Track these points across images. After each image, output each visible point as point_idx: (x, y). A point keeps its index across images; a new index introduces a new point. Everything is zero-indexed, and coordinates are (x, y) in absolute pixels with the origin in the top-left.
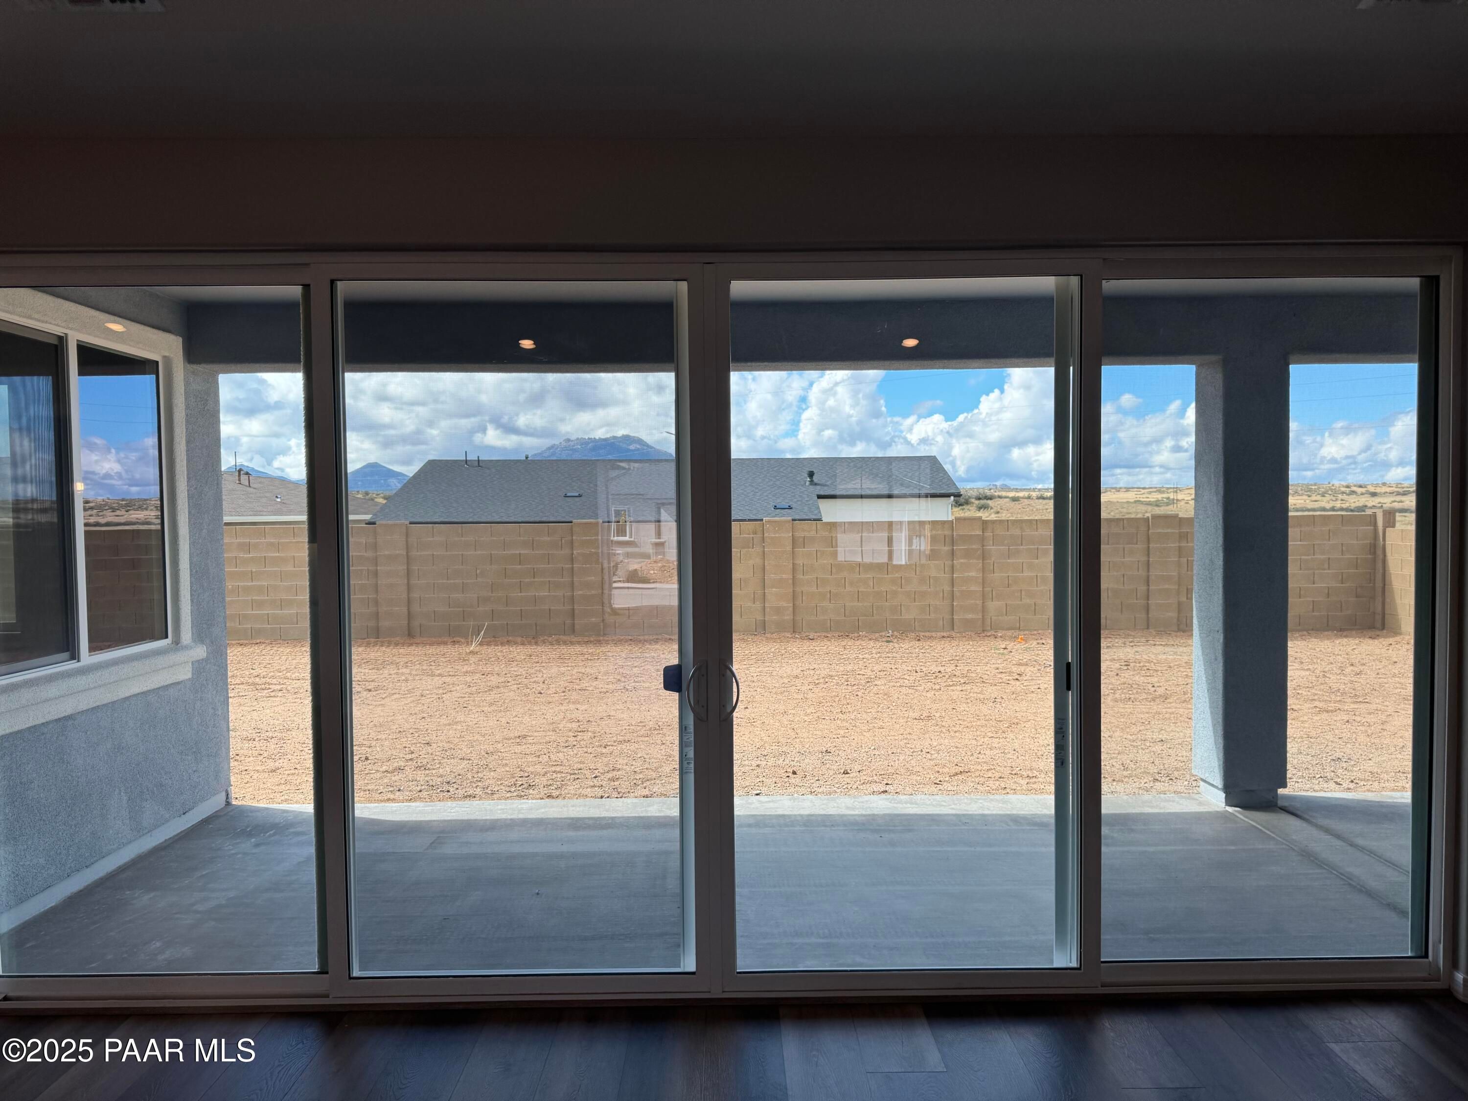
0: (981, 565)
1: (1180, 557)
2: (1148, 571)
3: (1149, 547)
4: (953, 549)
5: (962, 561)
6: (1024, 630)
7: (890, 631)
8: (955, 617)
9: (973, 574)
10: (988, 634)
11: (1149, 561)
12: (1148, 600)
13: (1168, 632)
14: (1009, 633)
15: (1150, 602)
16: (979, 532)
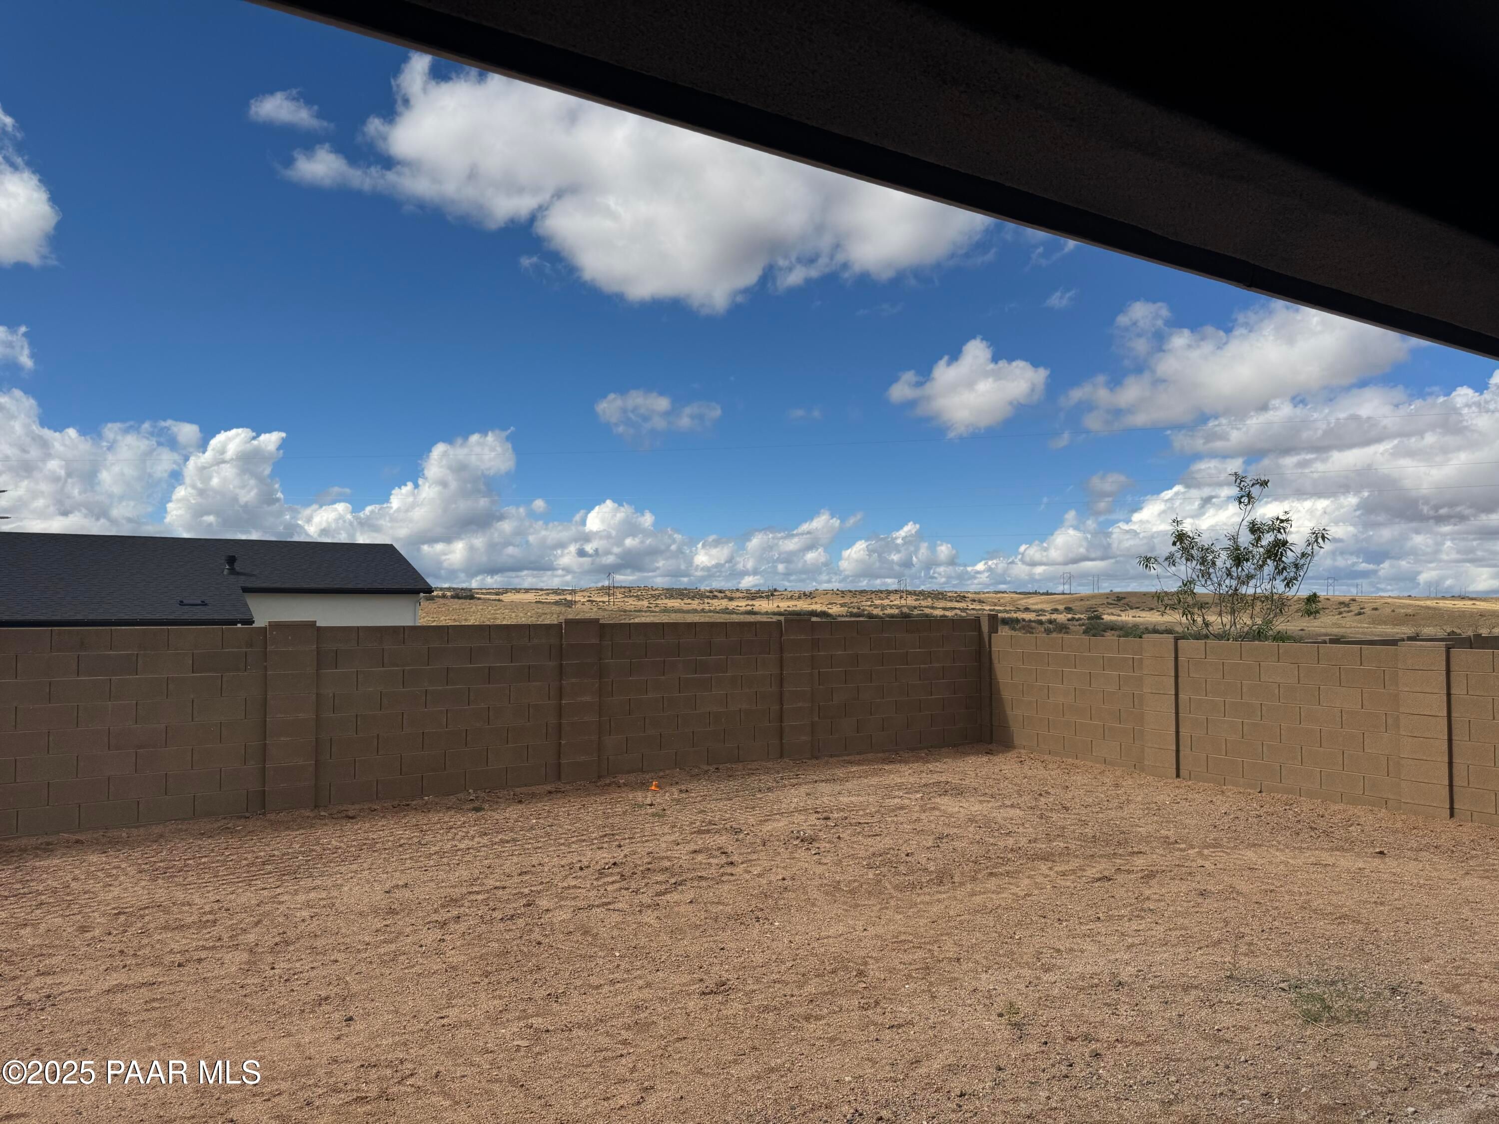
0: (597, 685)
1: (812, 669)
2: (781, 686)
3: (782, 657)
4: (561, 665)
5: (574, 680)
6: (648, 772)
7: (471, 791)
8: (563, 762)
9: (587, 698)
10: (608, 782)
11: (782, 674)
12: (781, 722)
13: (804, 761)
14: (632, 778)
15: (783, 724)
16: (595, 641)
